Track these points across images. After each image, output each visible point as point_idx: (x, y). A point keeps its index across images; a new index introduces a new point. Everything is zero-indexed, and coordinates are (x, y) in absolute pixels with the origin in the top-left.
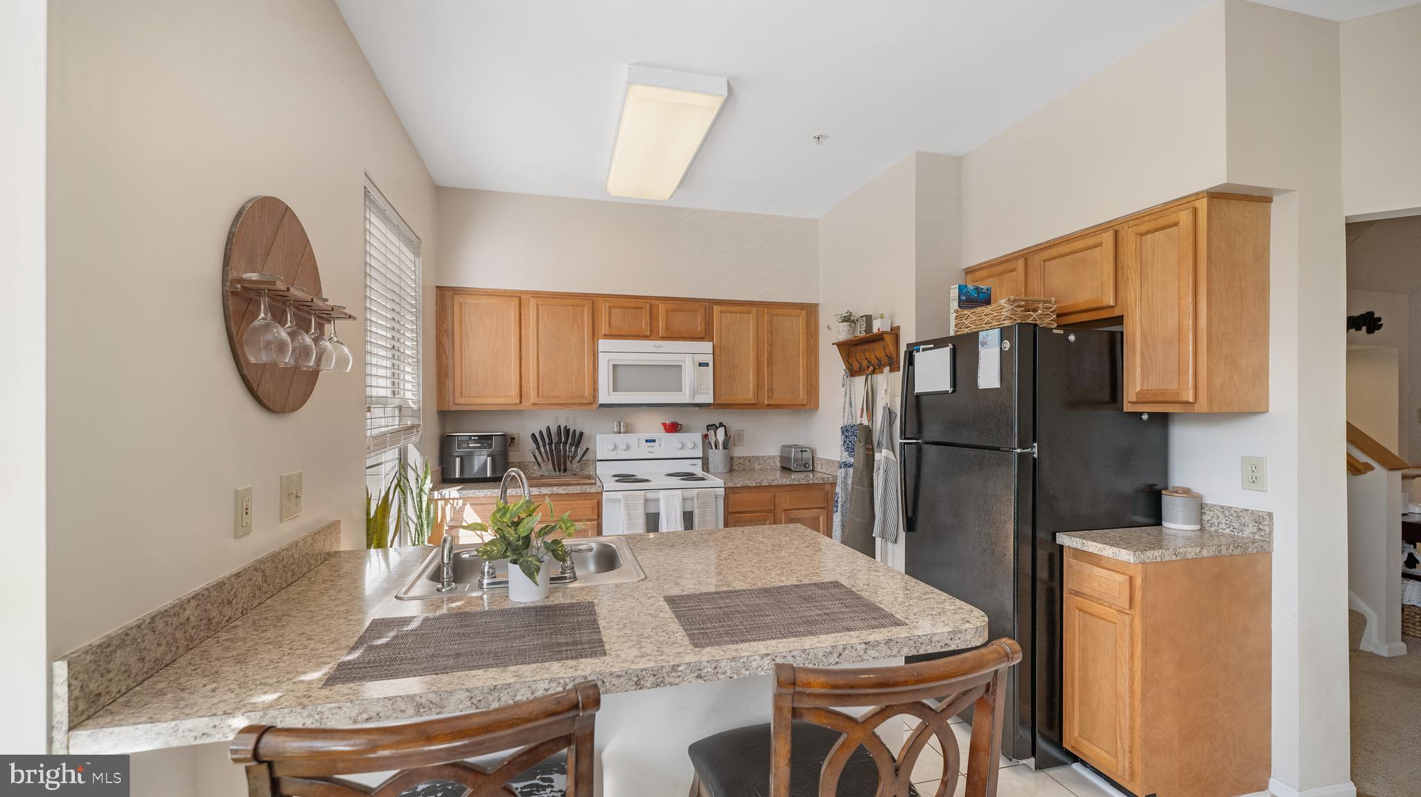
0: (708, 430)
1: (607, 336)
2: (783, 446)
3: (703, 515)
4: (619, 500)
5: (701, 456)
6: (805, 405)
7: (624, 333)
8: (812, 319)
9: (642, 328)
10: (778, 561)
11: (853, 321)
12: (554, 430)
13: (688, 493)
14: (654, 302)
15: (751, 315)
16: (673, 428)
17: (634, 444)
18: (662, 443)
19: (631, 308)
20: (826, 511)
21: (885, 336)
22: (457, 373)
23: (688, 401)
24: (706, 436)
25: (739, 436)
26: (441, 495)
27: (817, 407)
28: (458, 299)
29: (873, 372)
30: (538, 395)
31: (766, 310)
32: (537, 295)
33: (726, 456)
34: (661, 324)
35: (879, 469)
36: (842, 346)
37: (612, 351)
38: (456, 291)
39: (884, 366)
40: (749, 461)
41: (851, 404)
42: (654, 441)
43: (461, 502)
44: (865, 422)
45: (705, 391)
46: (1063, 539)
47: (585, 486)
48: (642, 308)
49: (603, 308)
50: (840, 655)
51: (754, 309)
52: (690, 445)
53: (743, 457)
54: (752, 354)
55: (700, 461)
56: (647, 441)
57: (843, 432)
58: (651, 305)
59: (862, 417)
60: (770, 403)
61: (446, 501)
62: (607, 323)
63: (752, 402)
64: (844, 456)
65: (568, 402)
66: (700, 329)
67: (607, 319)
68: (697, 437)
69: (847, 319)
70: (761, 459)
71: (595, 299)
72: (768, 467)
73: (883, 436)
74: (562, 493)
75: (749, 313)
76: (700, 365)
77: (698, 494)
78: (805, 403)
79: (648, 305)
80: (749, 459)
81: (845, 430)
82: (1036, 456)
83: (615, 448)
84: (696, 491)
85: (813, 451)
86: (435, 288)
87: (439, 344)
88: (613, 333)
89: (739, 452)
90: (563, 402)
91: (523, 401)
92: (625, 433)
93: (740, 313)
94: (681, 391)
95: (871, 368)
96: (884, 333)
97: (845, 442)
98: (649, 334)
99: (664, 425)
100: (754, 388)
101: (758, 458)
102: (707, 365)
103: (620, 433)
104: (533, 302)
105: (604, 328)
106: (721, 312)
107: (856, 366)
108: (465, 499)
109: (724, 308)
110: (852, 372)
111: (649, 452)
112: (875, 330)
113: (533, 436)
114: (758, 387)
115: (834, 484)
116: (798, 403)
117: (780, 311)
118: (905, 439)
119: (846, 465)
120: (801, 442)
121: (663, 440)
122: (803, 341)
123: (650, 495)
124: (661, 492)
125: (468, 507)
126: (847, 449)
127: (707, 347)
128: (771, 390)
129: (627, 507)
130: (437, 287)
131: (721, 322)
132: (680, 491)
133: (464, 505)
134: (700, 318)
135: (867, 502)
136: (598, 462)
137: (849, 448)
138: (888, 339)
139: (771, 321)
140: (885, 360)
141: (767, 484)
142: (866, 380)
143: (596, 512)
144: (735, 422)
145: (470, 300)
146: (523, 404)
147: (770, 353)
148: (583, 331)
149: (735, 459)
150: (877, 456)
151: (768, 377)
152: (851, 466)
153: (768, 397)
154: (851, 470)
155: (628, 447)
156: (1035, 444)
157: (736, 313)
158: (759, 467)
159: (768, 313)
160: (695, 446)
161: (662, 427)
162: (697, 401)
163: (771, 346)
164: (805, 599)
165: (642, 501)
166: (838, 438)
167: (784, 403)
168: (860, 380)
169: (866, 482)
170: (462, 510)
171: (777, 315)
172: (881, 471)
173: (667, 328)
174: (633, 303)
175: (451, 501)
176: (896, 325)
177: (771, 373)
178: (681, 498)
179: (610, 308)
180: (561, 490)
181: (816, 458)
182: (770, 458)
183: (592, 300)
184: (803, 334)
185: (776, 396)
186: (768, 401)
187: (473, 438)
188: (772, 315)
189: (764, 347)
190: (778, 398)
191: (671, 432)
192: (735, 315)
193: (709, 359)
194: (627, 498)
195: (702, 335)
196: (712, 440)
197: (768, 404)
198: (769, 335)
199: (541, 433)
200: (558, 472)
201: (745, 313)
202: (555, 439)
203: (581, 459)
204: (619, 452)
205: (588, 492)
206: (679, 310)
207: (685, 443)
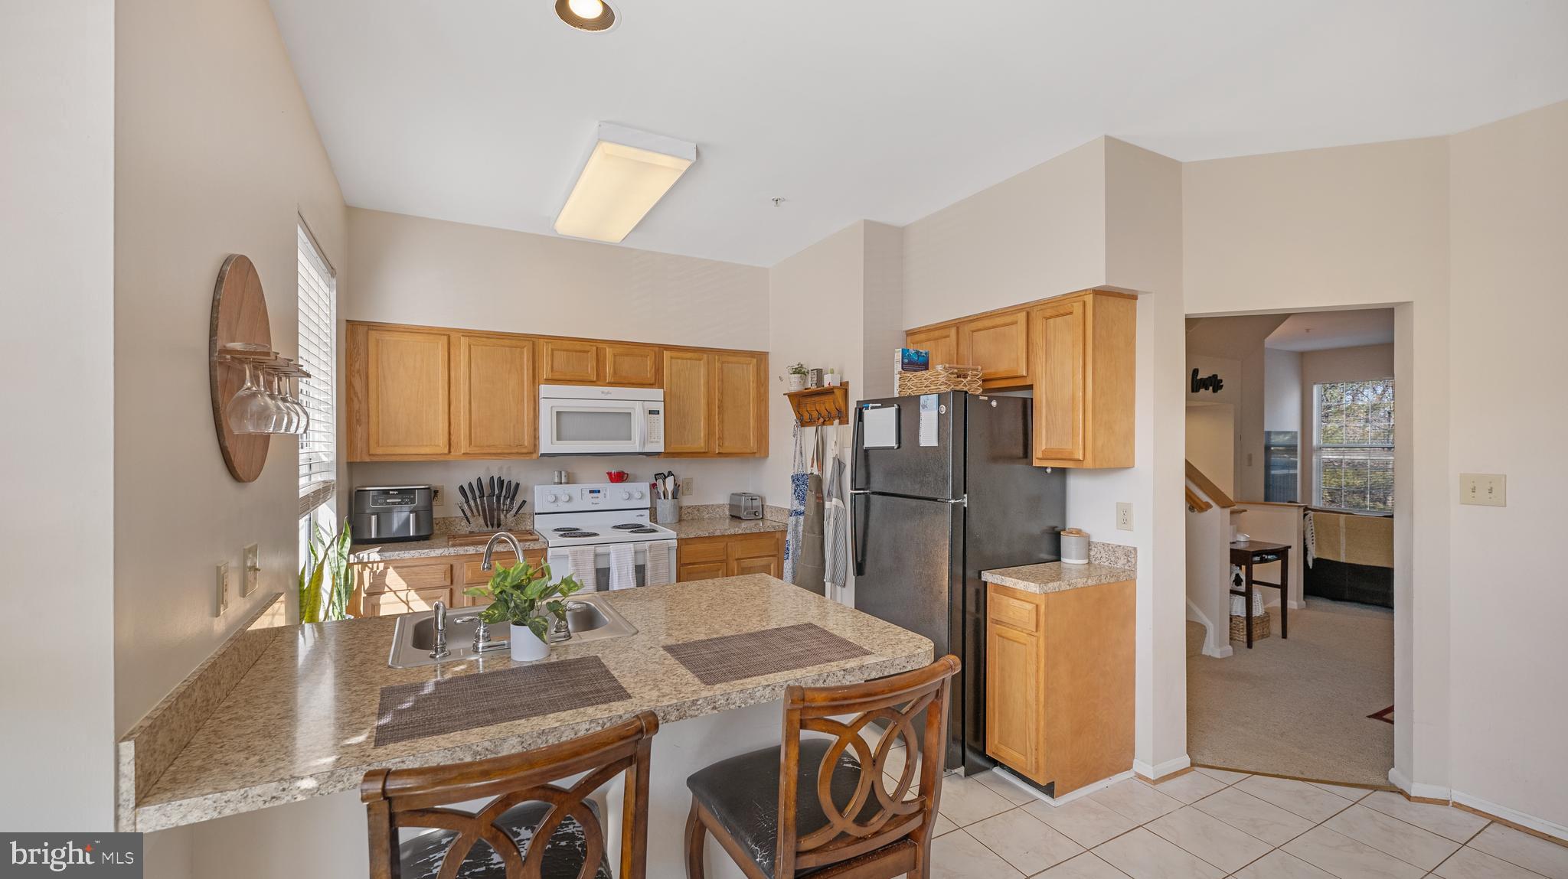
0: (657, 479)
1: (549, 381)
2: (733, 494)
3: (655, 568)
4: (567, 556)
5: (649, 506)
6: (755, 453)
7: (568, 378)
8: (762, 367)
9: (588, 373)
10: (755, 609)
11: (804, 373)
12: (485, 481)
13: (640, 546)
14: (601, 346)
15: (702, 362)
16: (619, 477)
17: (578, 495)
18: (608, 494)
19: (576, 351)
20: (776, 558)
21: (835, 390)
22: (373, 418)
23: (638, 450)
24: (654, 486)
25: (687, 484)
26: (358, 558)
27: (767, 455)
28: (374, 335)
29: (823, 424)
30: (470, 444)
31: (717, 357)
32: (469, 334)
33: (675, 506)
34: (609, 369)
35: (829, 517)
36: (792, 396)
37: (554, 398)
38: (371, 326)
39: (834, 419)
40: (698, 510)
41: (801, 453)
42: (599, 492)
43: (382, 565)
44: (816, 472)
45: (656, 440)
46: (987, 576)
47: (528, 543)
48: (588, 352)
49: (545, 350)
50: (825, 681)
51: (705, 356)
52: (637, 495)
53: (692, 506)
54: (703, 402)
55: (648, 511)
56: (591, 492)
57: (793, 481)
58: (597, 348)
59: (812, 466)
60: (720, 451)
61: (364, 565)
62: (549, 367)
63: (703, 450)
64: (797, 506)
65: (506, 451)
66: (649, 375)
67: (550, 363)
68: (645, 487)
69: (799, 371)
70: (709, 508)
71: (536, 340)
72: (718, 516)
73: (833, 485)
74: (502, 550)
75: (699, 360)
76: (651, 412)
77: (649, 547)
78: (755, 451)
79: (595, 348)
80: (698, 508)
81: (796, 479)
82: (966, 505)
83: (556, 499)
84: (648, 544)
85: (762, 499)
86: (345, 322)
87: (349, 385)
88: (556, 378)
89: (687, 501)
90: (499, 451)
91: (452, 450)
92: (568, 483)
93: (690, 359)
94: (630, 439)
95: (821, 420)
96: (834, 387)
97: (795, 491)
98: (595, 379)
99: (610, 474)
100: (705, 436)
101: (708, 506)
102: (658, 412)
103: (561, 483)
104: (464, 341)
105: (545, 373)
106: (671, 358)
107: (806, 417)
108: (387, 563)
109: (674, 354)
110: (803, 423)
111: (593, 503)
112: (826, 385)
113: (462, 488)
114: (710, 434)
115: (784, 532)
116: (749, 451)
117: (730, 359)
118: (856, 489)
119: (797, 513)
120: (750, 490)
121: (608, 490)
122: (753, 389)
123: (601, 550)
124: (612, 546)
125: (391, 571)
126: (798, 498)
127: (658, 394)
128: (721, 438)
129: (575, 563)
130: (347, 321)
131: (671, 369)
132: (632, 544)
133: (386, 568)
134: (649, 363)
135: (818, 549)
136: (536, 516)
137: (801, 498)
138: (838, 393)
139: (723, 368)
140: (834, 412)
141: (719, 534)
142: (817, 431)
144: (683, 470)
145: (388, 337)
146: (452, 453)
147: (721, 401)
148: (524, 375)
149: (684, 508)
150: (827, 505)
151: (718, 425)
152: (802, 513)
153: (719, 445)
154: (802, 518)
155: (570, 499)
156: (966, 496)
157: (686, 359)
158: (709, 516)
159: (719, 360)
160: (642, 497)
161: (607, 477)
162: (646, 450)
163: (722, 394)
164: (787, 640)
165: (592, 557)
166: (789, 487)
167: (734, 451)
168: (810, 431)
169: (817, 530)
170: (383, 574)
171: (728, 362)
172: (832, 519)
173: (615, 373)
174: (578, 346)
175: (370, 565)
176: (845, 380)
177: (722, 422)
178: (633, 551)
179: (552, 350)
181: (765, 507)
182: (719, 506)
183: (533, 343)
184: (753, 382)
185: (726, 444)
186: (719, 449)
187: (391, 492)
188: (723, 363)
189: (715, 395)
190: (729, 446)
191: (617, 482)
192: (685, 361)
193: (660, 407)
194: (575, 554)
195: (652, 381)
196: (661, 489)
197: (719, 453)
198: (720, 383)
199: (470, 485)
200: (490, 528)
201: (696, 360)
202: (487, 491)
203: (517, 513)
204: (560, 503)
205: (531, 548)
206: (627, 355)
207: (631, 492)
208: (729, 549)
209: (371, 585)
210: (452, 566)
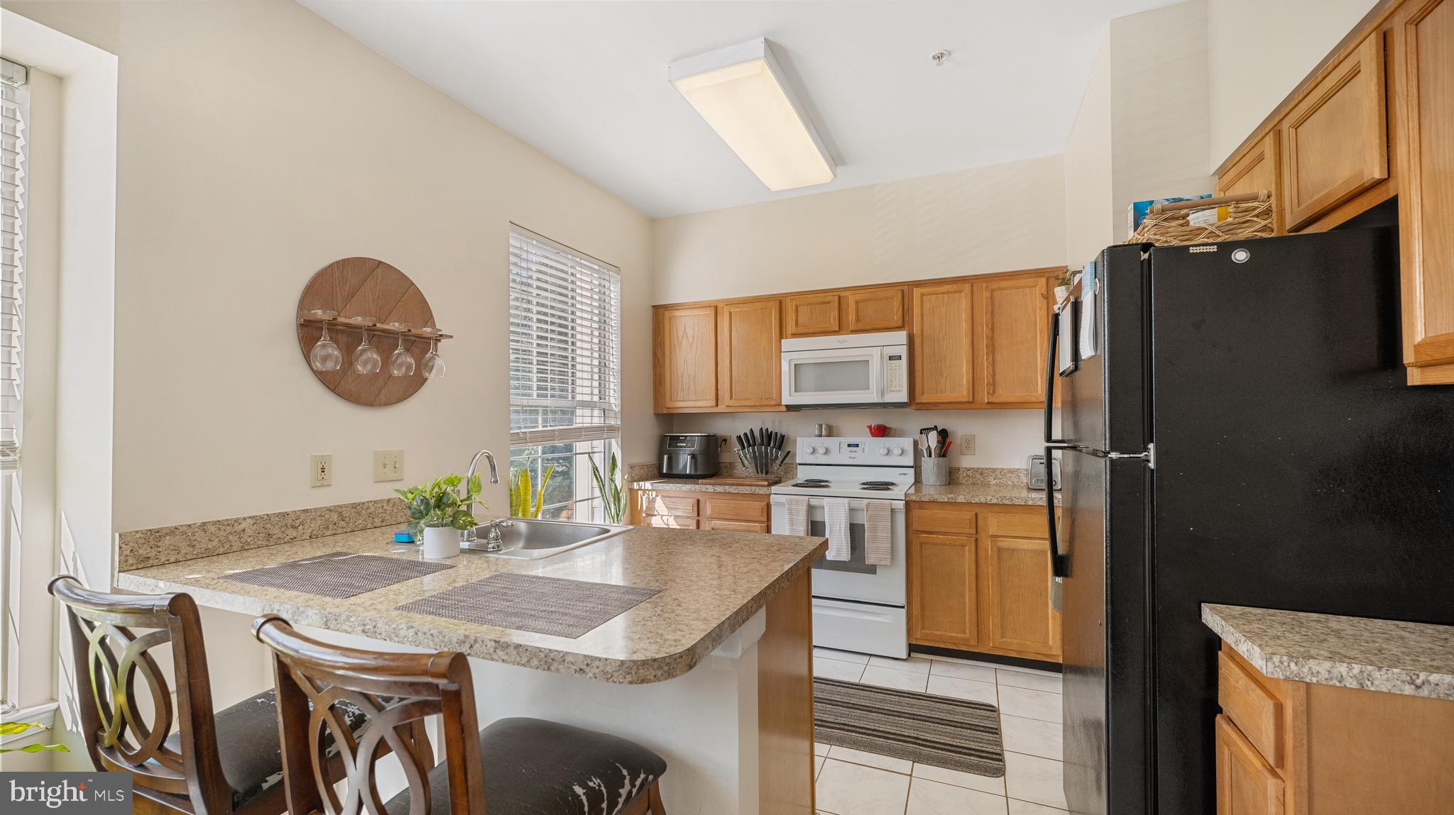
0: (921, 433)
1: (795, 335)
2: (1030, 457)
4: (783, 504)
5: (912, 464)
7: (811, 331)
9: (830, 324)
12: (757, 434)
13: (855, 503)
14: (843, 294)
15: (963, 294)
16: (881, 431)
17: (837, 449)
18: (866, 448)
19: (819, 303)
22: (668, 380)
23: (876, 400)
24: (916, 443)
25: (968, 442)
26: (639, 486)
28: (667, 314)
30: (731, 398)
31: (984, 285)
32: (730, 302)
33: (939, 466)
34: (852, 317)
37: (796, 350)
38: (666, 307)
40: (982, 474)
42: (857, 446)
43: (654, 493)
45: (898, 388)
47: (754, 488)
48: (829, 303)
49: (790, 307)
51: (967, 287)
52: (897, 451)
53: (973, 468)
54: (965, 341)
55: (913, 470)
56: (849, 446)
58: (840, 297)
60: (991, 401)
61: (645, 491)
62: (794, 323)
63: (966, 400)
65: (758, 404)
66: (896, 318)
67: (794, 318)
68: (907, 443)
70: (998, 472)
71: (783, 299)
72: (1010, 483)
74: (734, 492)
75: (960, 292)
76: (891, 358)
77: (868, 505)
79: (836, 298)
80: (981, 472)
82: (1152, 465)
83: (814, 451)
84: (866, 501)
86: (651, 309)
87: (655, 354)
88: (800, 332)
89: (966, 462)
90: (752, 404)
91: (719, 403)
92: (827, 436)
93: (948, 293)
94: (868, 388)
98: (837, 329)
99: (870, 427)
100: (968, 382)
101: (995, 470)
102: (900, 357)
103: (821, 436)
104: (726, 310)
105: (790, 327)
106: (922, 295)
108: (658, 491)
109: (926, 290)
111: (850, 457)
113: (739, 438)
114: (975, 380)
117: (1003, 284)
118: (1050, 442)
121: (867, 445)
122: (1041, 318)
125: (659, 499)
127: (901, 336)
128: (993, 384)
129: (791, 513)
130: (653, 306)
131: (922, 307)
133: (657, 496)
134: (896, 304)
136: (796, 466)
139: (992, 297)
141: (963, 501)
143: (765, 514)
144: (961, 425)
145: (677, 315)
146: (719, 407)
147: (992, 339)
148: (771, 333)
149: (961, 470)
151: (987, 368)
153: (988, 394)
155: (827, 452)
156: (1151, 446)
157: (943, 293)
158: (995, 482)
159: (986, 288)
160: (903, 453)
161: (868, 430)
162: (887, 400)
163: (993, 329)
167: (1011, 400)
170: (653, 501)
171: (1000, 289)
173: (858, 320)
174: (820, 298)
175: (647, 492)
177: (993, 364)
178: (847, 508)
179: (797, 307)
180: (733, 490)
182: (1011, 471)
183: (780, 302)
184: (1041, 309)
185: (1000, 391)
186: (988, 398)
187: (681, 438)
188: (993, 291)
189: (983, 331)
190: (1003, 395)
191: (877, 436)
192: (940, 296)
193: (903, 352)
194: (790, 502)
195: (900, 323)
196: (924, 447)
197: (988, 403)
198: (989, 315)
199: (746, 435)
200: (760, 474)
201: (956, 292)
202: (758, 440)
203: (782, 462)
204: (818, 455)
205: (756, 493)
206: (871, 300)
207: (891, 448)
208: (980, 522)
209: (647, 508)
210: (698, 501)
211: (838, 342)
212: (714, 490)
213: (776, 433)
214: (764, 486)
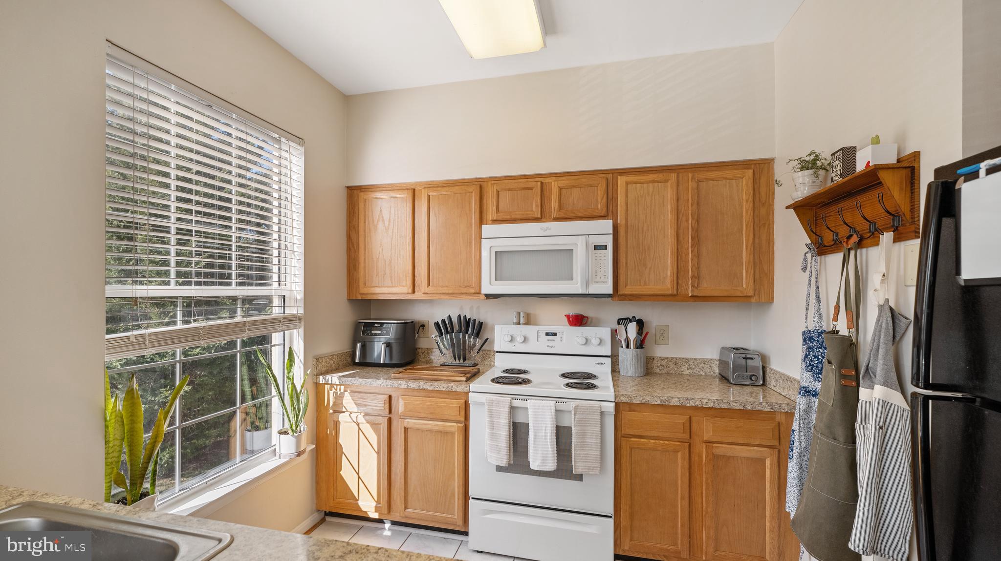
0: (619, 324)
1: (495, 221)
2: (723, 348)
3: (583, 435)
4: (483, 404)
5: (609, 354)
6: (750, 297)
7: (512, 217)
8: (763, 180)
9: (532, 211)
11: (822, 168)
12: (455, 320)
14: (545, 180)
15: (669, 184)
16: (578, 321)
17: (534, 336)
18: (564, 337)
19: (521, 189)
20: (776, 451)
21: (883, 175)
22: (362, 265)
23: (581, 292)
24: (614, 333)
25: (662, 332)
26: (325, 380)
27: (770, 300)
28: (362, 196)
29: (860, 244)
30: (429, 285)
31: (690, 175)
32: (431, 186)
33: (638, 357)
34: (554, 204)
35: (866, 419)
36: (801, 208)
37: (496, 237)
38: (361, 189)
39: (881, 232)
40: (675, 364)
41: (818, 297)
42: (555, 334)
43: (342, 387)
44: (844, 331)
45: (603, 279)
47: (451, 384)
48: (531, 188)
49: (490, 192)
51: (673, 176)
52: (595, 341)
53: (667, 358)
54: (670, 233)
55: (609, 360)
56: (547, 334)
57: (805, 340)
58: (542, 183)
59: (836, 319)
60: (695, 294)
61: (332, 385)
62: (495, 208)
63: (670, 292)
64: (805, 379)
65: (456, 292)
66: (600, 206)
67: (495, 203)
68: (605, 333)
69: (811, 164)
70: (691, 362)
71: (484, 184)
72: (702, 373)
73: (876, 360)
75: (666, 181)
76: (596, 248)
77: (576, 408)
78: (751, 293)
79: (539, 184)
80: (675, 361)
81: (808, 337)
83: (512, 339)
85: (764, 358)
86: (346, 190)
87: (349, 238)
88: (500, 218)
89: (661, 351)
90: (450, 292)
91: (416, 290)
92: (526, 324)
93: (653, 182)
94: (573, 279)
95: (855, 239)
96: (878, 168)
97: (806, 356)
98: (539, 216)
99: (568, 316)
100: (672, 274)
101: (687, 360)
102: (605, 247)
103: (519, 324)
104: (424, 193)
105: (491, 213)
106: (627, 183)
107: (828, 237)
108: (346, 386)
109: (631, 178)
110: (821, 248)
111: (548, 346)
112: (860, 167)
113: (437, 324)
114: (679, 273)
115: (790, 415)
116: (739, 294)
117: (710, 175)
118: (927, 386)
119: (807, 392)
120: (751, 344)
121: (565, 334)
122: (747, 212)
123: (516, 403)
125: (347, 395)
126: (810, 367)
127: (606, 225)
128: (697, 277)
129: (491, 415)
130: (348, 187)
131: (627, 196)
132: (553, 402)
133: (345, 391)
134: (600, 192)
135: (844, 468)
136: (496, 354)
137: (813, 366)
138: (892, 182)
139: (698, 188)
140: (882, 218)
141: (677, 403)
142: (845, 261)
143: (463, 413)
144: (654, 317)
145: (378, 195)
146: (416, 293)
147: (697, 232)
148: (471, 218)
149: (656, 360)
150: (864, 394)
151: (692, 260)
152: (815, 395)
153: (693, 286)
154: (815, 402)
155: (525, 340)
157: (648, 182)
158: (688, 372)
159: (693, 178)
160: (601, 342)
161: (566, 319)
162: (591, 291)
163: (698, 221)
165: (506, 410)
166: (798, 349)
167: (716, 294)
168: (836, 259)
169: (840, 433)
170: (341, 396)
171: (707, 180)
172: (872, 426)
173: (561, 207)
174: (522, 184)
175: (335, 386)
177: (698, 256)
178: (553, 411)
179: (498, 192)
180: (428, 386)
181: (768, 370)
182: (704, 361)
183: (480, 186)
184: (747, 201)
185: (704, 284)
186: (693, 291)
187: (376, 325)
188: (699, 181)
189: (688, 223)
190: (707, 287)
191: (575, 325)
192: (645, 185)
193: (609, 241)
194: (491, 404)
195: (604, 212)
196: (622, 337)
197: (692, 296)
198: (695, 206)
199: (443, 321)
200: (457, 361)
201: (661, 181)
202: (456, 327)
203: (479, 350)
204: (516, 344)
205: (454, 390)
206: (574, 187)
207: (589, 337)
208: (695, 426)
209: (334, 404)
210: (390, 397)
211: (542, 229)
212: (408, 386)
213: (474, 321)
214: (462, 381)
